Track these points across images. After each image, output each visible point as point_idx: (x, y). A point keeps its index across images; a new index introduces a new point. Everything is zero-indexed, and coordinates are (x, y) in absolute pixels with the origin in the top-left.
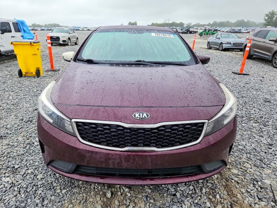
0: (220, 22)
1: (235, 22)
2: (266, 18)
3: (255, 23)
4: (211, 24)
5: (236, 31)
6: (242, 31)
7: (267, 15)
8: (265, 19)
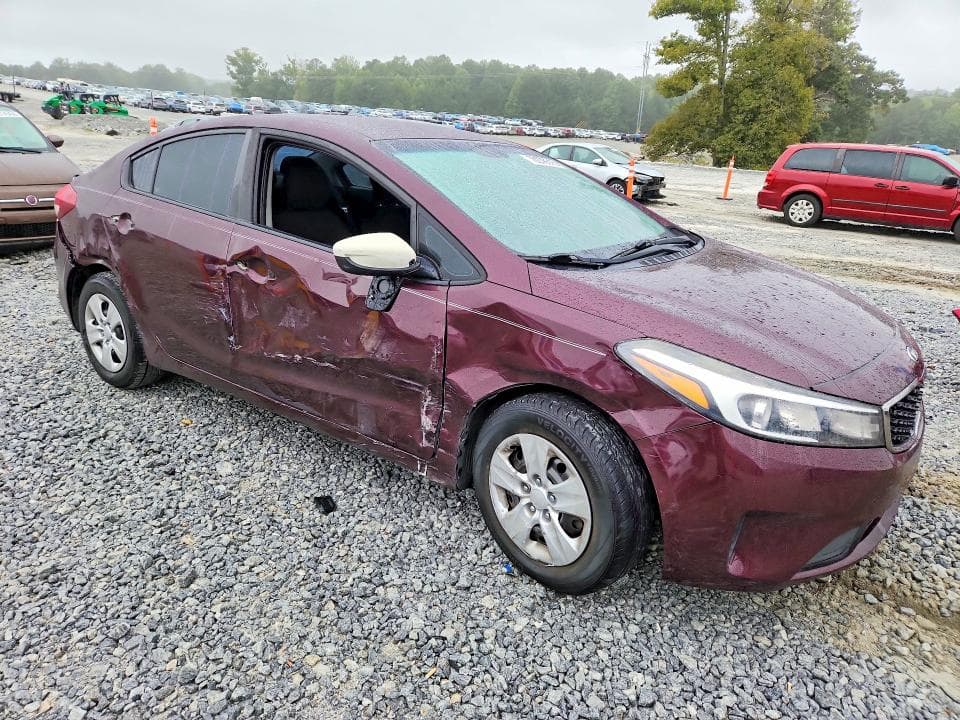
0: (81, 64)
1: (136, 69)
2: (234, 69)
3: (201, 81)
4: (47, 66)
5: (169, 103)
6: (188, 106)
7: (233, 62)
8: (231, 72)
